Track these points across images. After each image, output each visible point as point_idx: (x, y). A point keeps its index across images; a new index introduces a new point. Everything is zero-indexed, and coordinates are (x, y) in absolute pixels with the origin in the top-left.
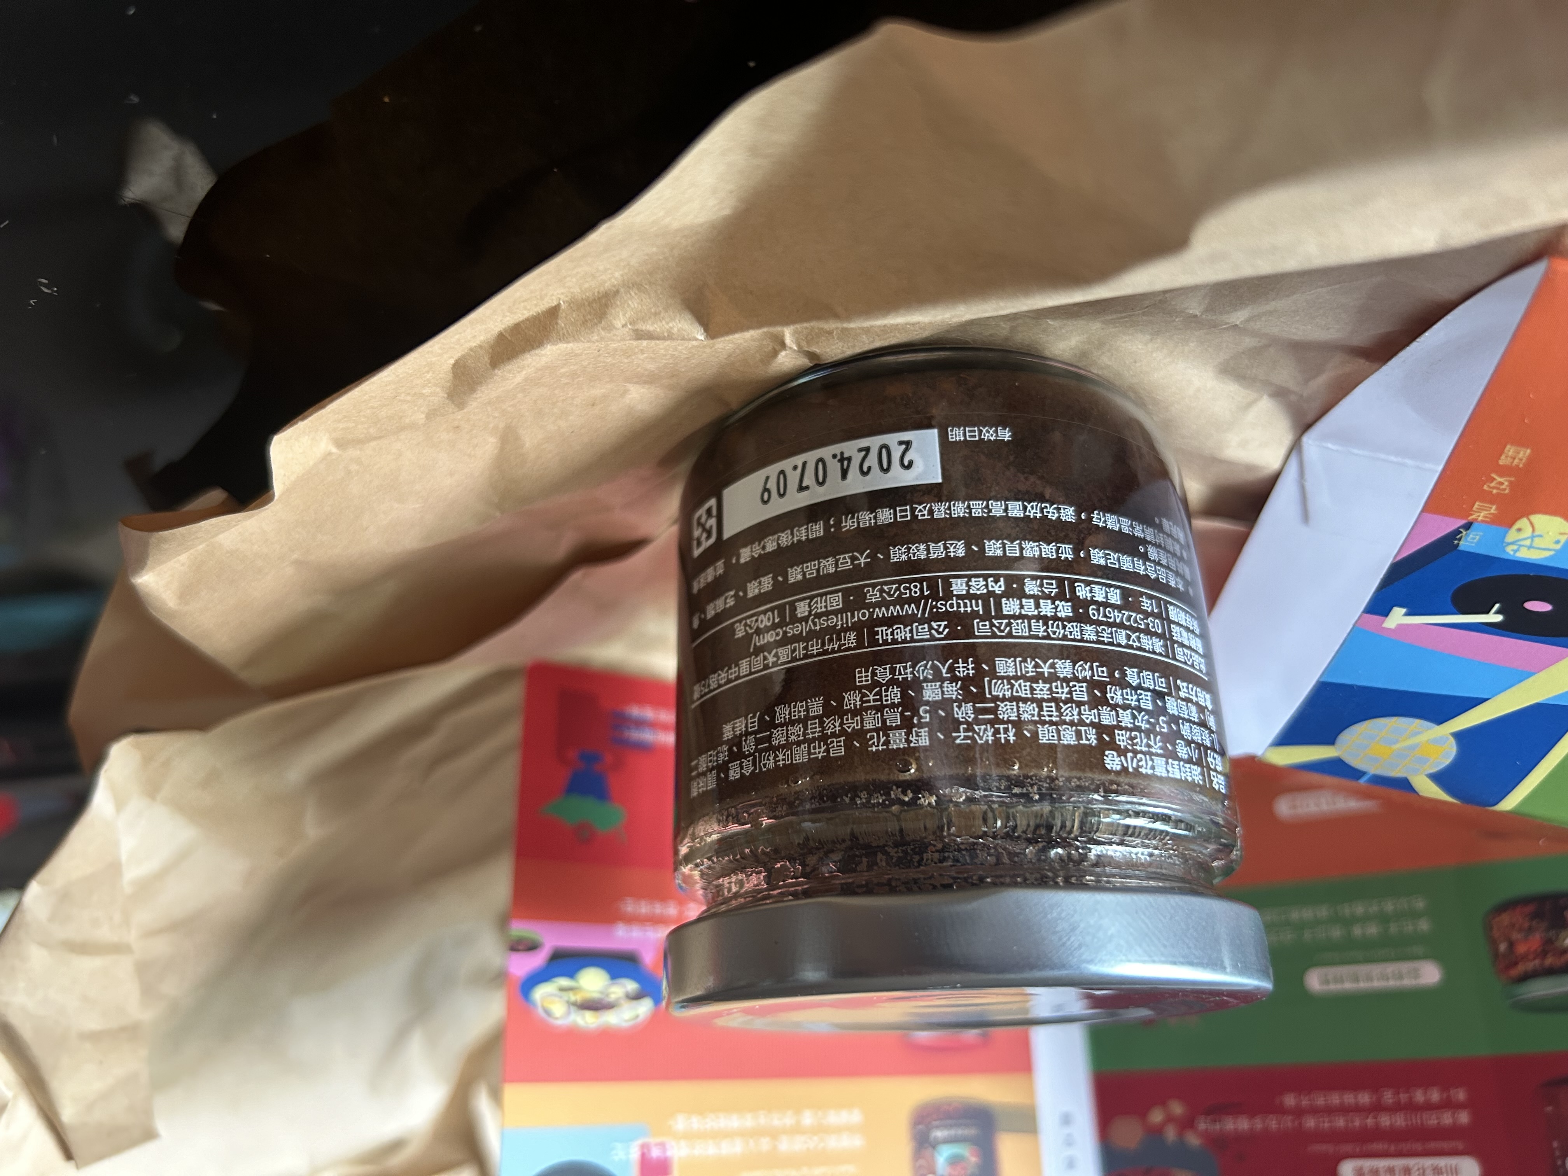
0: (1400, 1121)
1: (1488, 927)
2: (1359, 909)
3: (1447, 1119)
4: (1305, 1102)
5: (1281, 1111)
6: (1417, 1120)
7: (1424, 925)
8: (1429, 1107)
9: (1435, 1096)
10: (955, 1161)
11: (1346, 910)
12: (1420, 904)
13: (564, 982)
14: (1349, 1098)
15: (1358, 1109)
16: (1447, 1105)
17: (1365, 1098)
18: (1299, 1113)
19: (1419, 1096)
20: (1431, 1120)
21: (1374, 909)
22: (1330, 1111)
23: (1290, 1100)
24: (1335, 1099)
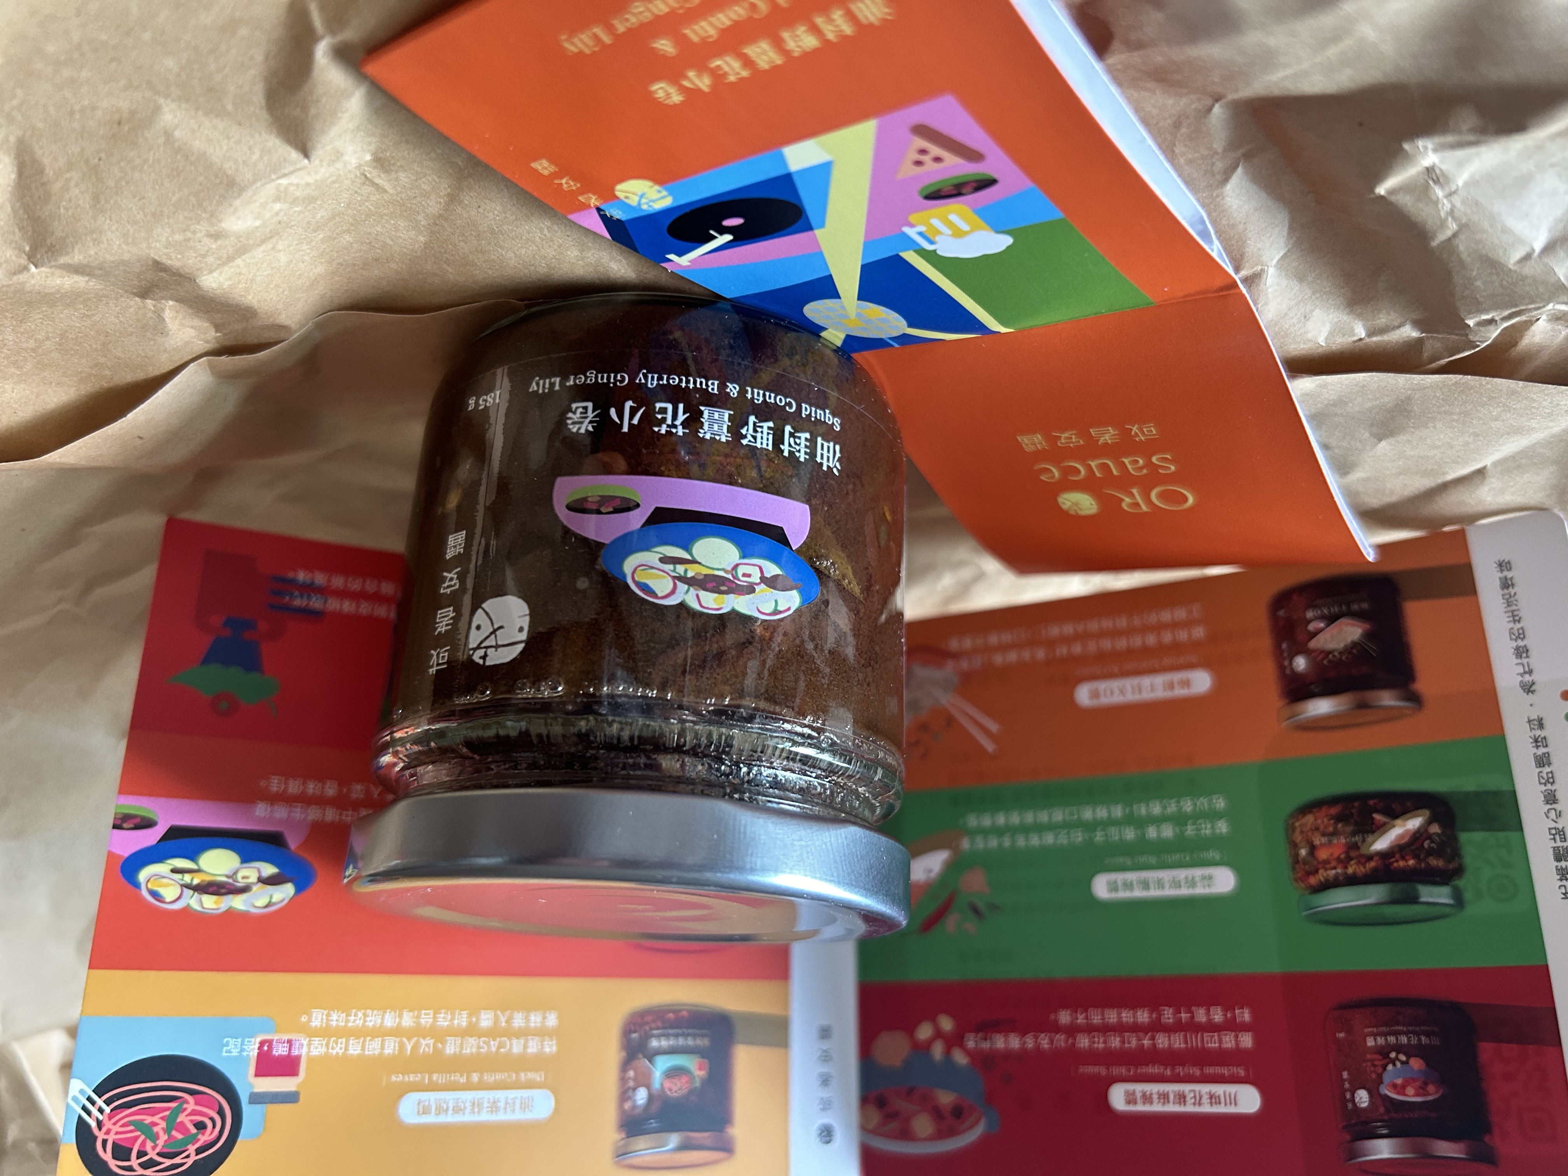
0: (1178, 1042)
1: (1290, 829)
2: (1156, 809)
3: (1228, 1041)
4: (1081, 1019)
5: (1056, 1028)
6: (1195, 1041)
7: (1222, 827)
8: (1212, 1028)
9: (1218, 1016)
11: (1142, 810)
12: (1220, 803)
13: (179, 863)
14: (1127, 1016)
15: (1136, 1028)
16: (1232, 1026)
17: (1143, 1016)
18: (1072, 1031)
19: (1201, 1015)
20: (1212, 1042)
21: (1172, 808)
22: (1106, 1029)
23: (1064, 1017)
24: (1112, 1016)
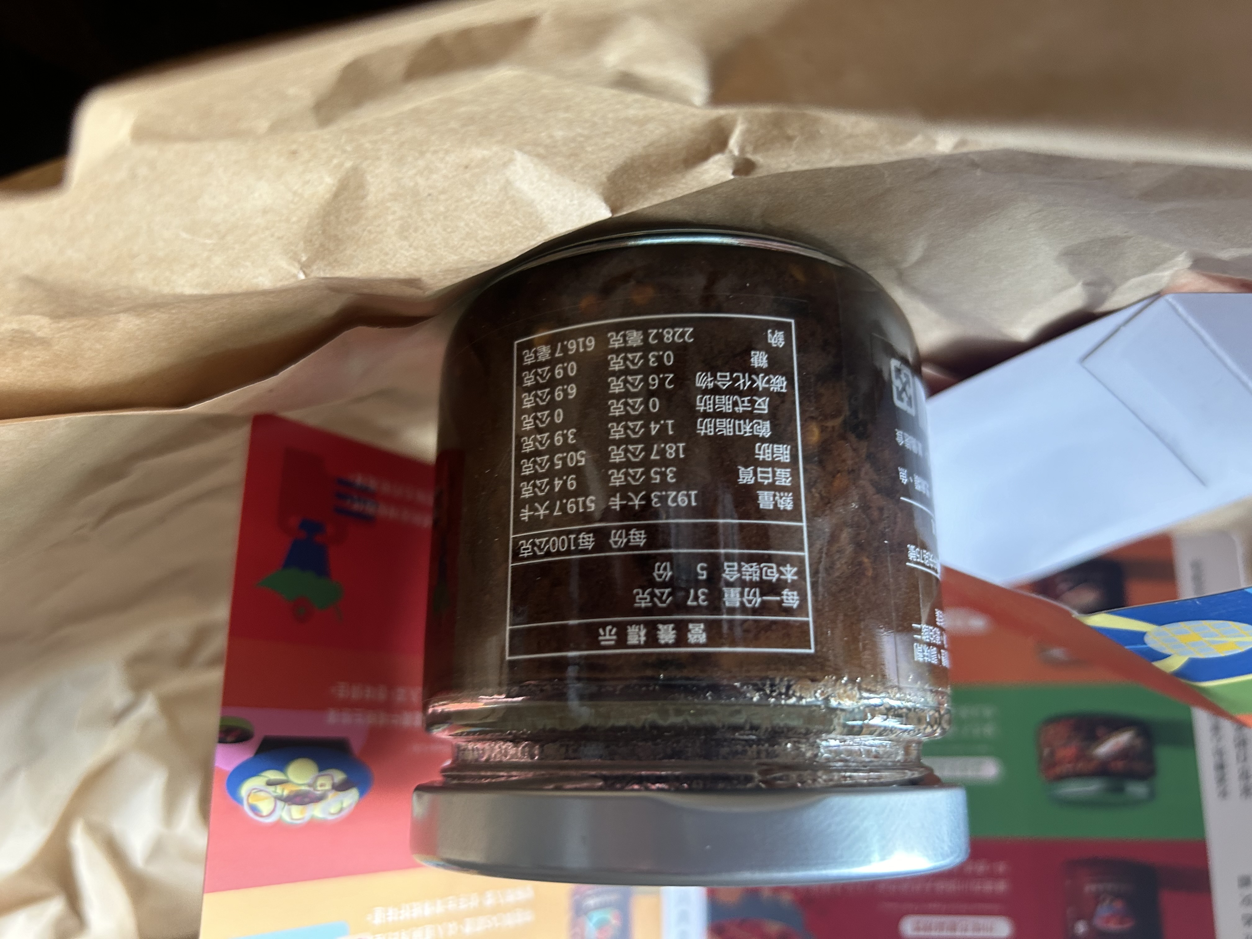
0: (951, 886)
1: (1038, 735)
3: (988, 886)
6: (965, 886)
7: (989, 730)
8: (976, 877)
9: (982, 868)
10: (602, 925)
12: (988, 712)
13: (272, 775)
16: (992, 876)
20: (976, 887)
